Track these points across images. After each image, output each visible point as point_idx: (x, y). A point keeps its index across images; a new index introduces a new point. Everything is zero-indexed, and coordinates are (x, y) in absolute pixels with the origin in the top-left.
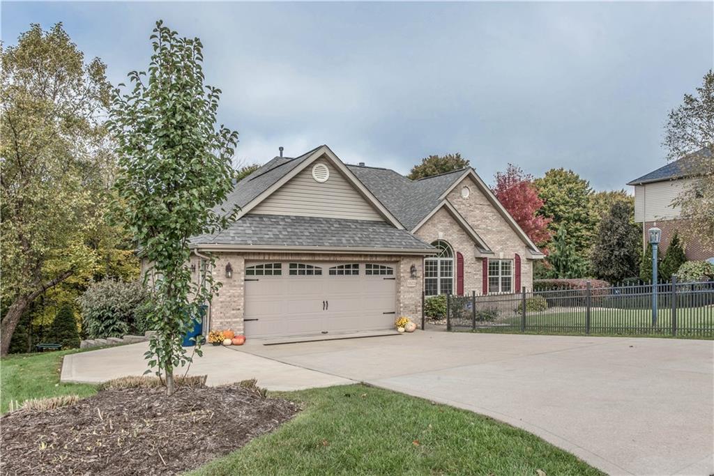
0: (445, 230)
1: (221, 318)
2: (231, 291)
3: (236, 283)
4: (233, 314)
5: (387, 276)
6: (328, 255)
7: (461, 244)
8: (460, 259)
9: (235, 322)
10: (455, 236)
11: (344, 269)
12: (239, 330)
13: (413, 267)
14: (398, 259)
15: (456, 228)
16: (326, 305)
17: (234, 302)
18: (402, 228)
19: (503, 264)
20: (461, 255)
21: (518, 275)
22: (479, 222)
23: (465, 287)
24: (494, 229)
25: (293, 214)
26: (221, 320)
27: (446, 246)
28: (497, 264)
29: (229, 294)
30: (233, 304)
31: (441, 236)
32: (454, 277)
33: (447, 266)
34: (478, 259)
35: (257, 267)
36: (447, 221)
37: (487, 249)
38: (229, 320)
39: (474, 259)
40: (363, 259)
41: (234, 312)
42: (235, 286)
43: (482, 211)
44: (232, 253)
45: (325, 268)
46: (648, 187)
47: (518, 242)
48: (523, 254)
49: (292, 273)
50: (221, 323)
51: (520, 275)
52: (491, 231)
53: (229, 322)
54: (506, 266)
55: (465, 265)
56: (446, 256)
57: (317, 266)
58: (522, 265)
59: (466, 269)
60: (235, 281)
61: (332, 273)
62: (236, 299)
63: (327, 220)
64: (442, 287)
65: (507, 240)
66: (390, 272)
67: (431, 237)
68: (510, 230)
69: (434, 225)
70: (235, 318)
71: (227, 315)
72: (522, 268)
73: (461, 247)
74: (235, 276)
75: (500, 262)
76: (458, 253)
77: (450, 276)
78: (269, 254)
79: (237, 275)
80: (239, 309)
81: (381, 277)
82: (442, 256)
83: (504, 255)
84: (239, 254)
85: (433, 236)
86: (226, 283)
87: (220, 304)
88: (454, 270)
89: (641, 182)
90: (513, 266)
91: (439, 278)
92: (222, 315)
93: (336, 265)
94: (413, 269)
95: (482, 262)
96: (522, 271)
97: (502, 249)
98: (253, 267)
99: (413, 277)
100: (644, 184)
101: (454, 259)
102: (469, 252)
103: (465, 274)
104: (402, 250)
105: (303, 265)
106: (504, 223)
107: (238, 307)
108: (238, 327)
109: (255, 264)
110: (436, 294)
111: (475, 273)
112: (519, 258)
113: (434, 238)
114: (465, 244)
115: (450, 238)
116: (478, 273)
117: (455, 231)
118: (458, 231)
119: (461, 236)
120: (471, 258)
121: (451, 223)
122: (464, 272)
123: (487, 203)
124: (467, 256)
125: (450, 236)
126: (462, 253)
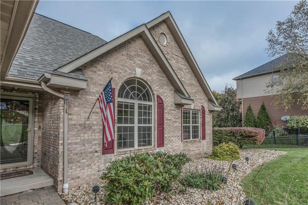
0: (144, 68)
7: (161, 87)
8: (161, 105)
10: (155, 77)
15: (156, 67)
19: (193, 113)
20: (161, 99)
21: (204, 124)
23: (165, 135)
24: (187, 82)
27: (144, 87)
28: (189, 113)
31: (138, 73)
32: (154, 125)
33: (145, 111)
36: (147, 57)
39: (174, 106)
46: (244, 80)
47: (203, 95)
48: (207, 106)
51: (205, 124)
52: (185, 82)
54: (195, 116)
55: (165, 111)
56: (145, 100)
58: (206, 116)
59: (166, 116)
64: (139, 138)
65: (197, 92)
68: (198, 84)
72: (206, 118)
73: (161, 91)
75: (191, 112)
76: (158, 96)
77: (149, 123)
82: (140, 99)
83: (194, 106)
88: (154, 117)
89: (241, 78)
90: (200, 116)
91: (136, 125)
95: (181, 109)
96: (206, 121)
100: (242, 79)
101: (153, 104)
102: (169, 98)
103: (165, 121)
106: (194, 78)
110: (133, 146)
111: (174, 120)
112: (204, 110)
113: (130, 73)
114: (165, 87)
115: (149, 78)
116: (177, 120)
117: (155, 71)
118: (158, 72)
119: (161, 78)
120: (171, 103)
121: (150, 61)
122: (165, 120)
123: (181, 56)
124: (167, 101)
125: (150, 75)
126: (162, 97)
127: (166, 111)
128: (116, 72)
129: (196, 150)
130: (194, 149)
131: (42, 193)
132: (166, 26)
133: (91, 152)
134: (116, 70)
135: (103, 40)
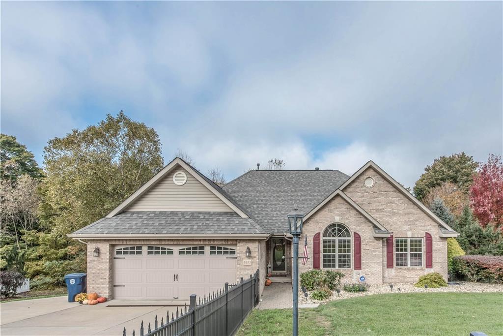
0: (342, 215)
1: (93, 284)
2: (100, 266)
3: (104, 261)
4: (102, 282)
5: (229, 256)
6: (172, 240)
7: (358, 226)
8: (358, 238)
9: (103, 288)
10: (352, 219)
11: (192, 250)
12: (105, 293)
13: (248, 248)
14: (235, 243)
15: (353, 212)
16: (176, 277)
17: (102, 273)
18: (246, 217)
19: (411, 241)
20: (358, 235)
21: (429, 252)
22: (384, 207)
23: (362, 262)
24: (401, 212)
25: (158, 210)
26: (93, 286)
27: (344, 227)
28: (406, 241)
29: (98, 268)
30: (101, 275)
31: (337, 219)
32: (352, 253)
33: (345, 245)
34: (377, 238)
35: (124, 249)
36: (343, 207)
37: (383, 229)
38: (99, 286)
39: (373, 239)
40: (207, 243)
41: (101, 280)
42: (102, 263)
43: (387, 196)
44: (100, 240)
45: (176, 249)
47: (429, 222)
48: (435, 233)
49: (149, 253)
50: (93, 288)
51: (432, 252)
52: (398, 213)
53: (99, 287)
54: (416, 244)
55: (362, 243)
56: (344, 236)
57: (169, 248)
58: (433, 243)
59: (363, 247)
60: (103, 259)
61: (181, 253)
62: (103, 272)
63: (183, 214)
64: (340, 262)
65: (416, 220)
66: (233, 252)
67: (328, 220)
69: (331, 211)
70: (103, 284)
71: (97, 282)
72: (433, 245)
73: (358, 228)
74: (102, 256)
75: (409, 240)
76: (355, 233)
77: (348, 252)
78: (126, 240)
79: (104, 255)
80: (105, 279)
81: (223, 256)
82: (340, 236)
83: (412, 234)
84: (105, 240)
85: (330, 220)
86: (96, 261)
87: (92, 275)
88: (352, 248)
90: (423, 243)
91: (337, 254)
92: (93, 282)
93: (185, 247)
94: (249, 251)
95: (381, 241)
96: (433, 248)
97: (411, 229)
98: (121, 249)
99: (249, 257)
101: (352, 239)
102: (367, 233)
104: (230, 235)
105: (157, 247)
107: (105, 277)
108: (105, 291)
109: (122, 247)
110: (335, 267)
111: (373, 250)
112: (429, 236)
113: (331, 221)
114: (363, 225)
115: (347, 221)
116: (376, 250)
117: (352, 215)
118: (355, 215)
119: (359, 219)
120: (369, 237)
121: (348, 209)
122: (362, 250)
123: (392, 190)
124: (365, 235)
125: (347, 219)
126: (359, 233)
127: (364, 243)
128: (321, 223)
129: (416, 278)
130: (412, 276)
131: (287, 284)
132: (372, 170)
133: (307, 268)
134: (321, 221)
135: (348, 176)
